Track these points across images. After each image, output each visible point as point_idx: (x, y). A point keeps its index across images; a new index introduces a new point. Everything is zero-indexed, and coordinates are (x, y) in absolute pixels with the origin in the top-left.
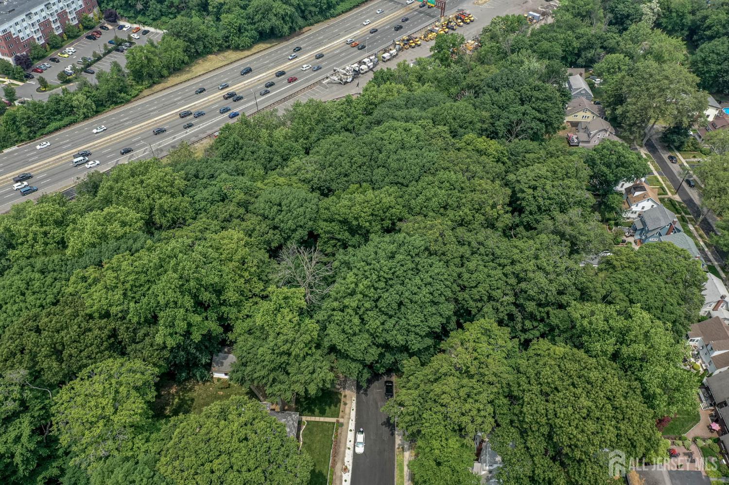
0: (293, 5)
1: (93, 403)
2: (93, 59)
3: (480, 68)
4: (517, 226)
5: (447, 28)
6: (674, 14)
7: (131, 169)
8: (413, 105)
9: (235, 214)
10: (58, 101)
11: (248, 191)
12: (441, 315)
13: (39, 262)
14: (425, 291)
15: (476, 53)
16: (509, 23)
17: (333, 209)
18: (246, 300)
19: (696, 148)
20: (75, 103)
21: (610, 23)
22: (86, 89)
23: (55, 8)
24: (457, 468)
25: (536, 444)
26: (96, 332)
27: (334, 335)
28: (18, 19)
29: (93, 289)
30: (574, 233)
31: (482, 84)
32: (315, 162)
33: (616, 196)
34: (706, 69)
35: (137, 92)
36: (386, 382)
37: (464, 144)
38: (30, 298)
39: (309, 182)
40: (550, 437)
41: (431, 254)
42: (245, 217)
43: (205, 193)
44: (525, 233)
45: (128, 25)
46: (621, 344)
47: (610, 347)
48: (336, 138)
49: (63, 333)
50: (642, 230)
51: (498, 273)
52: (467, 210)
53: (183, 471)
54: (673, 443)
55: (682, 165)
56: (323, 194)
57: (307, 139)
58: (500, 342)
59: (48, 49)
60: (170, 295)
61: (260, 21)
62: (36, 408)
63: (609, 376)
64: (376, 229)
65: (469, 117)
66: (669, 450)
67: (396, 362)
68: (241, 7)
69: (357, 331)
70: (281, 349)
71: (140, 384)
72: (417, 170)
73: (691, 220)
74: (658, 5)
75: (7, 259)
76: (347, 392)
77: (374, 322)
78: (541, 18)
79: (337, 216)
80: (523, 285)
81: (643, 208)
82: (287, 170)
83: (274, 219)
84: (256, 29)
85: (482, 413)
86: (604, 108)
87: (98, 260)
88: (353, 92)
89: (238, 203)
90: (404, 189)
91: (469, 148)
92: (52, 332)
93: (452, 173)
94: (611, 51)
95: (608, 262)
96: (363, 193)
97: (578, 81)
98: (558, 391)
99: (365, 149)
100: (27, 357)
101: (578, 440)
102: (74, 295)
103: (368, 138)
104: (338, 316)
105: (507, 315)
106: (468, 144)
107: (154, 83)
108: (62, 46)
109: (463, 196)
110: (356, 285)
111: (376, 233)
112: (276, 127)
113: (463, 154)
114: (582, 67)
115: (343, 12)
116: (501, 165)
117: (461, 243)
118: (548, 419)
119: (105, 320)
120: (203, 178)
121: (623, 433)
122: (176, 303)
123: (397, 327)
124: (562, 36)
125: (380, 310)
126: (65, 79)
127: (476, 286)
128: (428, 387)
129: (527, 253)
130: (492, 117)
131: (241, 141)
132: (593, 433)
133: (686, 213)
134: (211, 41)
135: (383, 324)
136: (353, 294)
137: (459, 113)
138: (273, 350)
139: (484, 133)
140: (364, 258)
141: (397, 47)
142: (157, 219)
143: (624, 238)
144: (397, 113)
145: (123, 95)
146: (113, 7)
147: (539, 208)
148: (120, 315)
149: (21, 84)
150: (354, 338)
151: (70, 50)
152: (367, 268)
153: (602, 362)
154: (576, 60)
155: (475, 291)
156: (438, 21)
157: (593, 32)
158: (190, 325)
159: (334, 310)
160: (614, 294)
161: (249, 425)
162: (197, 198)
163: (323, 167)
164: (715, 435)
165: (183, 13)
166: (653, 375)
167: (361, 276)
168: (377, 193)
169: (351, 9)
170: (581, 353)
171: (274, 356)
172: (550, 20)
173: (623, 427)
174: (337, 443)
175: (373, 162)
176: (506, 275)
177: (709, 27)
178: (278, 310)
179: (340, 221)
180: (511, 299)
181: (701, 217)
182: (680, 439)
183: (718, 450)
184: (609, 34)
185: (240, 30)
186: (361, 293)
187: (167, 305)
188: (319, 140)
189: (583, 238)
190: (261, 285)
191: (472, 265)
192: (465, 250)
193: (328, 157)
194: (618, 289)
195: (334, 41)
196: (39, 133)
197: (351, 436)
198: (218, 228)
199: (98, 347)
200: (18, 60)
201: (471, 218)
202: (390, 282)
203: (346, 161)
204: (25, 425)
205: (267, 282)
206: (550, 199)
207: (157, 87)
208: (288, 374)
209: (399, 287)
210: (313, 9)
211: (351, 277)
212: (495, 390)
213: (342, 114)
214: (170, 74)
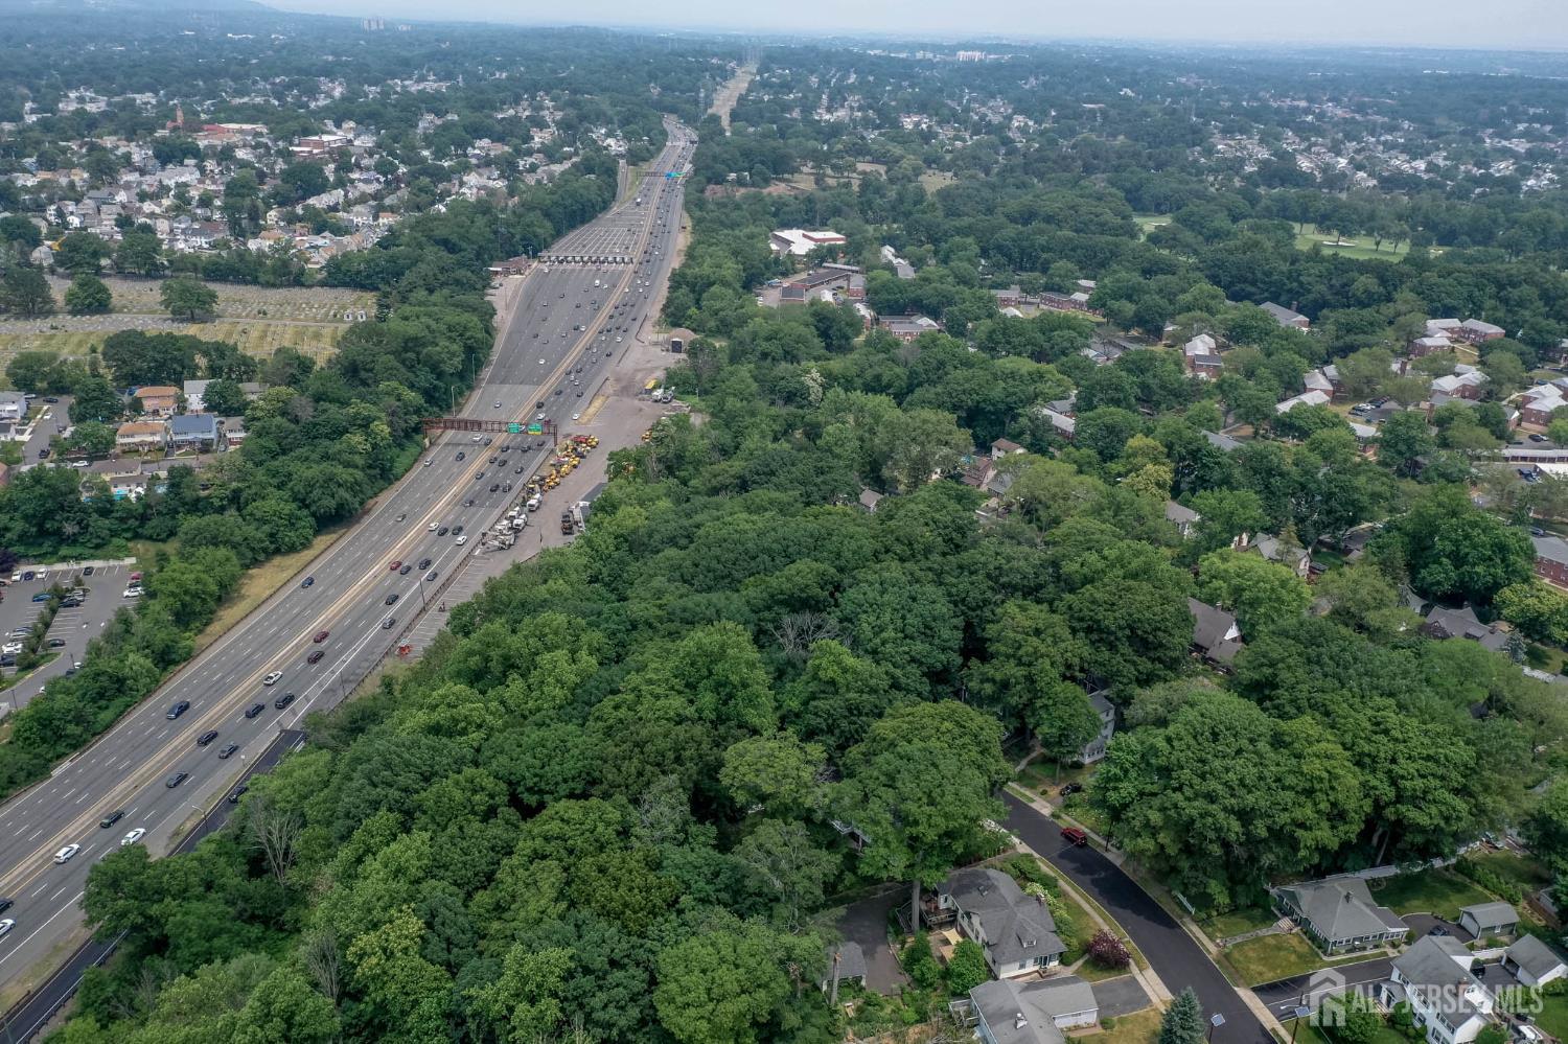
0: (357, 467)
2: (39, 625)
45: (42, 569)
61: (320, 499)
74: (818, 374)
84: (312, 514)
156: (553, 452)
165: (152, 524)
169: (412, 466)
185: (290, 520)
207: (214, 629)
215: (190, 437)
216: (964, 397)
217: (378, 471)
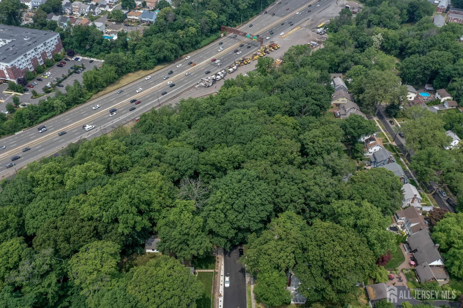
0: (176, 43)
1: (90, 262)
2: (62, 78)
3: (283, 77)
4: (306, 163)
5: (265, 52)
6: (390, 41)
7: (96, 142)
8: (247, 99)
9: (154, 163)
10: (45, 104)
11: (160, 151)
12: (266, 211)
13: (52, 193)
14: (257, 198)
15: (281, 66)
16: (299, 50)
17: (206, 158)
18: (163, 209)
19: (404, 116)
20: (55, 105)
21: (356, 47)
22: (61, 96)
23: (39, 50)
24: (278, 286)
25: (316, 271)
26: (87, 227)
27: (211, 224)
28: (19, 58)
29: (83, 206)
30: (333, 165)
31: (285, 85)
32: (195, 133)
33: (359, 144)
34: (408, 72)
35: (89, 97)
36: (239, 250)
37: (275, 120)
38: (50, 212)
39: (192, 144)
40: (322, 266)
41: (260, 179)
42: (160, 165)
43: (137, 153)
44: (310, 166)
45: (81, 58)
46: (357, 219)
47: (351, 221)
48: (206, 119)
49: (70, 229)
50: (375, 162)
51: (295, 187)
52: (278, 156)
53: (140, 292)
54: (391, 273)
55: (397, 126)
56: (200, 150)
57: (189, 120)
58: (297, 222)
59: (36, 74)
60: (126, 207)
61: (158, 53)
62: (58, 269)
63: (351, 235)
64: (230, 167)
65: (277, 105)
66: (389, 276)
67: (244, 238)
68: (147, 46)
69: (223, 221)
70: (184, 232)
71: (113, 252)
72: (251, 135)
73: (402, 155)
74: (382, 36)
75: (33, 193)
76: (219, 256)
77: (232, 216)
78: (318, 45)
79: (209, 162)
80: (308, 193)
81: (375, 150)
82: (180, 138)
83: (175, 165)
84: (155, 58)
85: (289, 257)
86: (353, 95)
87: (84, 190)
88: (213, 91)
89: (155, 157)
90: (244, 146)
91: (278, 122)
92: (65, 228)
93: (269, 136)
94: (356, 63)
95: (352, 180)
96: (223, 148)
97: (338, 81)
98: (326, 244)
99: (222, 125)
100: (52, 242)
101: (336, 267)
102: (73, 209)
103: (223, 118)
104: (213, 214)
105: (301, 209)
106: (277, 120)
107: (99, 91)
108: (43, 72)
109: (276, 148)
110: (222, 197)
111: (230, 169)
112: (171, 114)
113: (275, 126)
114: (341, 72)
115: (205, 46)
116: (295, 130)
117: (275, 173)
118: (321, 258)
119: (91, 221)
120: (135, 145)
121: (358, 262)
122: (128, 211)
123: (244, 218)
124: (329, 56)
125: (235, 210)
126: (47, 91)
127: (284, 195)
128: (260, 247)
129: (310, 176)
130: (290, 104)
131: (153, 123)
132: (343, 263)
133: (399, 152)
134: (130, 65)
135: (236, 217)
136: (219, 202)
137: (272, 103)
138: (180, 233)
139: (287, 113)
140: (225, 183)
141: (237, 64)
142: (112, 167)
143: (366, 167)
144: (238, 104)
145: (81, 99)
146: (72, 48)
147: (316, 153)
148: (99, 219)
149: (21, 94)
150: (222, 225)
151: (48, 73)
152: (227, 188)
153: (347, 229)
154: (337, 69)
155: (283, 197)
156: (259, 48)
157: (345, 53)
158: (135, 222)
159: (210, 211)
160: (354, 195)
161: (171, 269)
162: (133, 155)
163: (199, 135)
164: (413, 267)
165: (113, 50)
166: (372, 234)
167: (224, 192)
168: (230, 148)
169: (209, 44)
170: (338, 225)
171: (181, 236)
172: (322, 46)
173: (358, 259)
174: (215, 283)
175: (226, 132)
176: (299, 188)
177: (410, 48)
178: (181, 212)
179: (211, 165)
180: (303, 201)
181: (407, 154)
182: (395, 270)
183: (414, 275)
184: (355, 54)
185: (146, 59)
186: (224, 201)
187: (123, 212)
188: (196, 120)
189: (338, 167)
190: (170, 201)
191: (281, 184)
192: (277, 176)
193: (202, 130)
194: (356, 193)
195: (200, 62)
196: (35, 123)
197: (222, 278)
198: (146, 171)
199: (88, 236)
200: (19, 81)
201: (280, 159)
202: (239, 195)
203: (212, 132)
204: (53, 278)
205: (173, 199)
206: (322, 148)
207: (101, 93)
208: (188, 245)
209: (243, 197)
210: (188, 45)
211: (219, 193)
212: (295, 246)
213: (208, 105)
214: (108, 85)
215: (146, 19)
216: (431, 65)
217: (190, 45)
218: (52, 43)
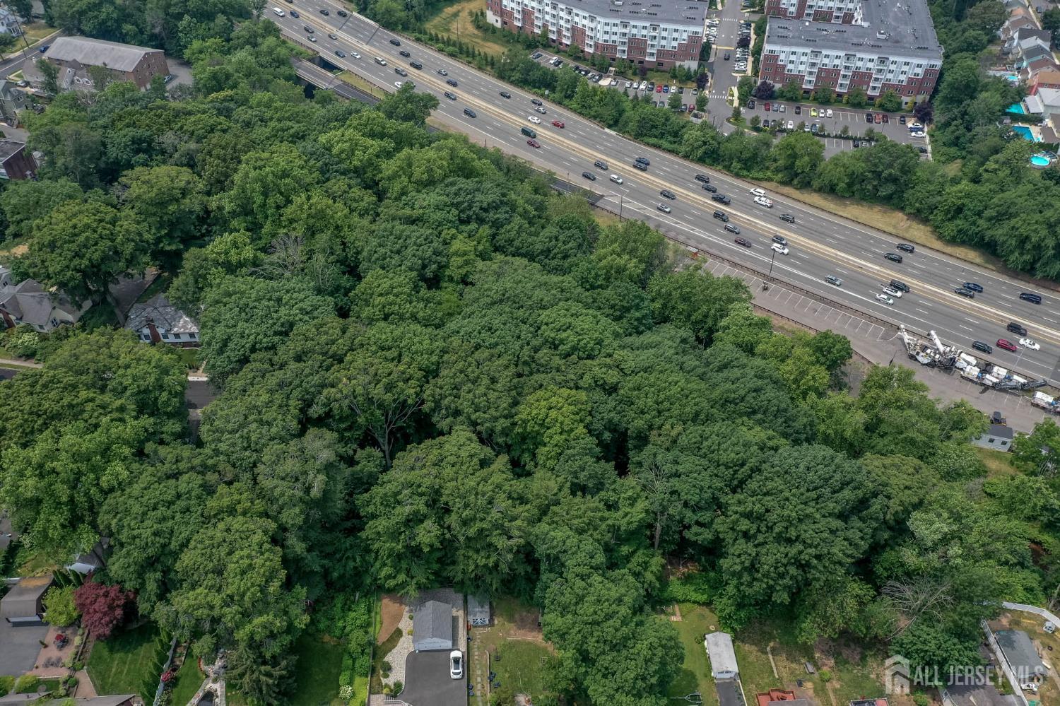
23: (859, 63)
35: (761, 177)
59: (812, 99)
108: (829, 105)
149: (736, 105)
151: (828, 113)
218: (905, 68)
